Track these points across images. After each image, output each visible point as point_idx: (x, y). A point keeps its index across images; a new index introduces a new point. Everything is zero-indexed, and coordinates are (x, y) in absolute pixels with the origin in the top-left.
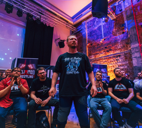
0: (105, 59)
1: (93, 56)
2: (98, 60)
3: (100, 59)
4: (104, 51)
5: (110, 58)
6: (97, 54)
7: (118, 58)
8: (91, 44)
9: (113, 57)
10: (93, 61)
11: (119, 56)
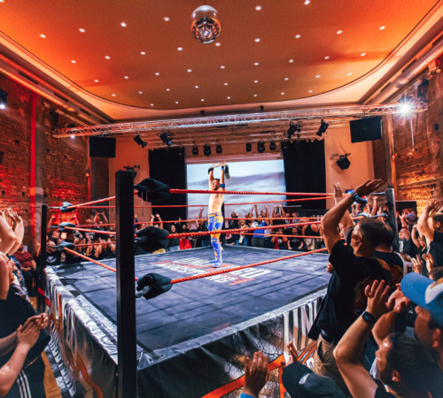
0: (417, 188)
1: (402, 180)
2: (409, 189)
3: (411, 187)
4: (416, 174)
5: (423, 187)
6: (407, 177)
7: (433, 189)
8: (399, 156)
9: (428, 186)
10: (403, 190)
11: (434, 186)
